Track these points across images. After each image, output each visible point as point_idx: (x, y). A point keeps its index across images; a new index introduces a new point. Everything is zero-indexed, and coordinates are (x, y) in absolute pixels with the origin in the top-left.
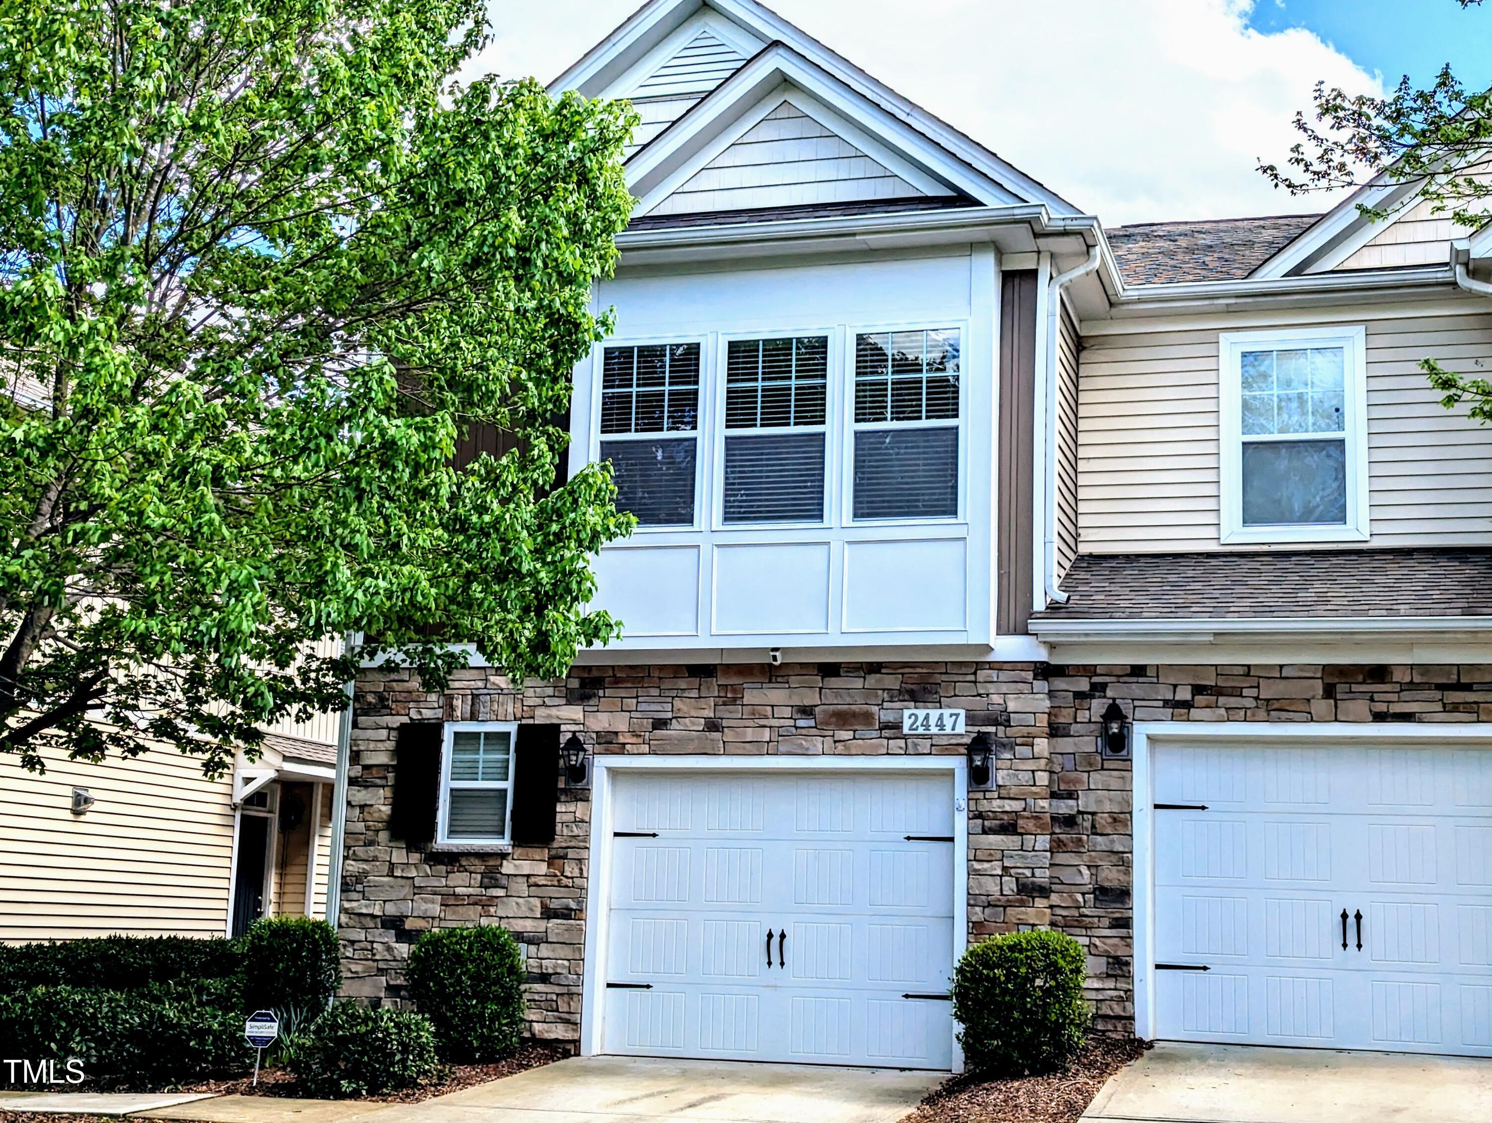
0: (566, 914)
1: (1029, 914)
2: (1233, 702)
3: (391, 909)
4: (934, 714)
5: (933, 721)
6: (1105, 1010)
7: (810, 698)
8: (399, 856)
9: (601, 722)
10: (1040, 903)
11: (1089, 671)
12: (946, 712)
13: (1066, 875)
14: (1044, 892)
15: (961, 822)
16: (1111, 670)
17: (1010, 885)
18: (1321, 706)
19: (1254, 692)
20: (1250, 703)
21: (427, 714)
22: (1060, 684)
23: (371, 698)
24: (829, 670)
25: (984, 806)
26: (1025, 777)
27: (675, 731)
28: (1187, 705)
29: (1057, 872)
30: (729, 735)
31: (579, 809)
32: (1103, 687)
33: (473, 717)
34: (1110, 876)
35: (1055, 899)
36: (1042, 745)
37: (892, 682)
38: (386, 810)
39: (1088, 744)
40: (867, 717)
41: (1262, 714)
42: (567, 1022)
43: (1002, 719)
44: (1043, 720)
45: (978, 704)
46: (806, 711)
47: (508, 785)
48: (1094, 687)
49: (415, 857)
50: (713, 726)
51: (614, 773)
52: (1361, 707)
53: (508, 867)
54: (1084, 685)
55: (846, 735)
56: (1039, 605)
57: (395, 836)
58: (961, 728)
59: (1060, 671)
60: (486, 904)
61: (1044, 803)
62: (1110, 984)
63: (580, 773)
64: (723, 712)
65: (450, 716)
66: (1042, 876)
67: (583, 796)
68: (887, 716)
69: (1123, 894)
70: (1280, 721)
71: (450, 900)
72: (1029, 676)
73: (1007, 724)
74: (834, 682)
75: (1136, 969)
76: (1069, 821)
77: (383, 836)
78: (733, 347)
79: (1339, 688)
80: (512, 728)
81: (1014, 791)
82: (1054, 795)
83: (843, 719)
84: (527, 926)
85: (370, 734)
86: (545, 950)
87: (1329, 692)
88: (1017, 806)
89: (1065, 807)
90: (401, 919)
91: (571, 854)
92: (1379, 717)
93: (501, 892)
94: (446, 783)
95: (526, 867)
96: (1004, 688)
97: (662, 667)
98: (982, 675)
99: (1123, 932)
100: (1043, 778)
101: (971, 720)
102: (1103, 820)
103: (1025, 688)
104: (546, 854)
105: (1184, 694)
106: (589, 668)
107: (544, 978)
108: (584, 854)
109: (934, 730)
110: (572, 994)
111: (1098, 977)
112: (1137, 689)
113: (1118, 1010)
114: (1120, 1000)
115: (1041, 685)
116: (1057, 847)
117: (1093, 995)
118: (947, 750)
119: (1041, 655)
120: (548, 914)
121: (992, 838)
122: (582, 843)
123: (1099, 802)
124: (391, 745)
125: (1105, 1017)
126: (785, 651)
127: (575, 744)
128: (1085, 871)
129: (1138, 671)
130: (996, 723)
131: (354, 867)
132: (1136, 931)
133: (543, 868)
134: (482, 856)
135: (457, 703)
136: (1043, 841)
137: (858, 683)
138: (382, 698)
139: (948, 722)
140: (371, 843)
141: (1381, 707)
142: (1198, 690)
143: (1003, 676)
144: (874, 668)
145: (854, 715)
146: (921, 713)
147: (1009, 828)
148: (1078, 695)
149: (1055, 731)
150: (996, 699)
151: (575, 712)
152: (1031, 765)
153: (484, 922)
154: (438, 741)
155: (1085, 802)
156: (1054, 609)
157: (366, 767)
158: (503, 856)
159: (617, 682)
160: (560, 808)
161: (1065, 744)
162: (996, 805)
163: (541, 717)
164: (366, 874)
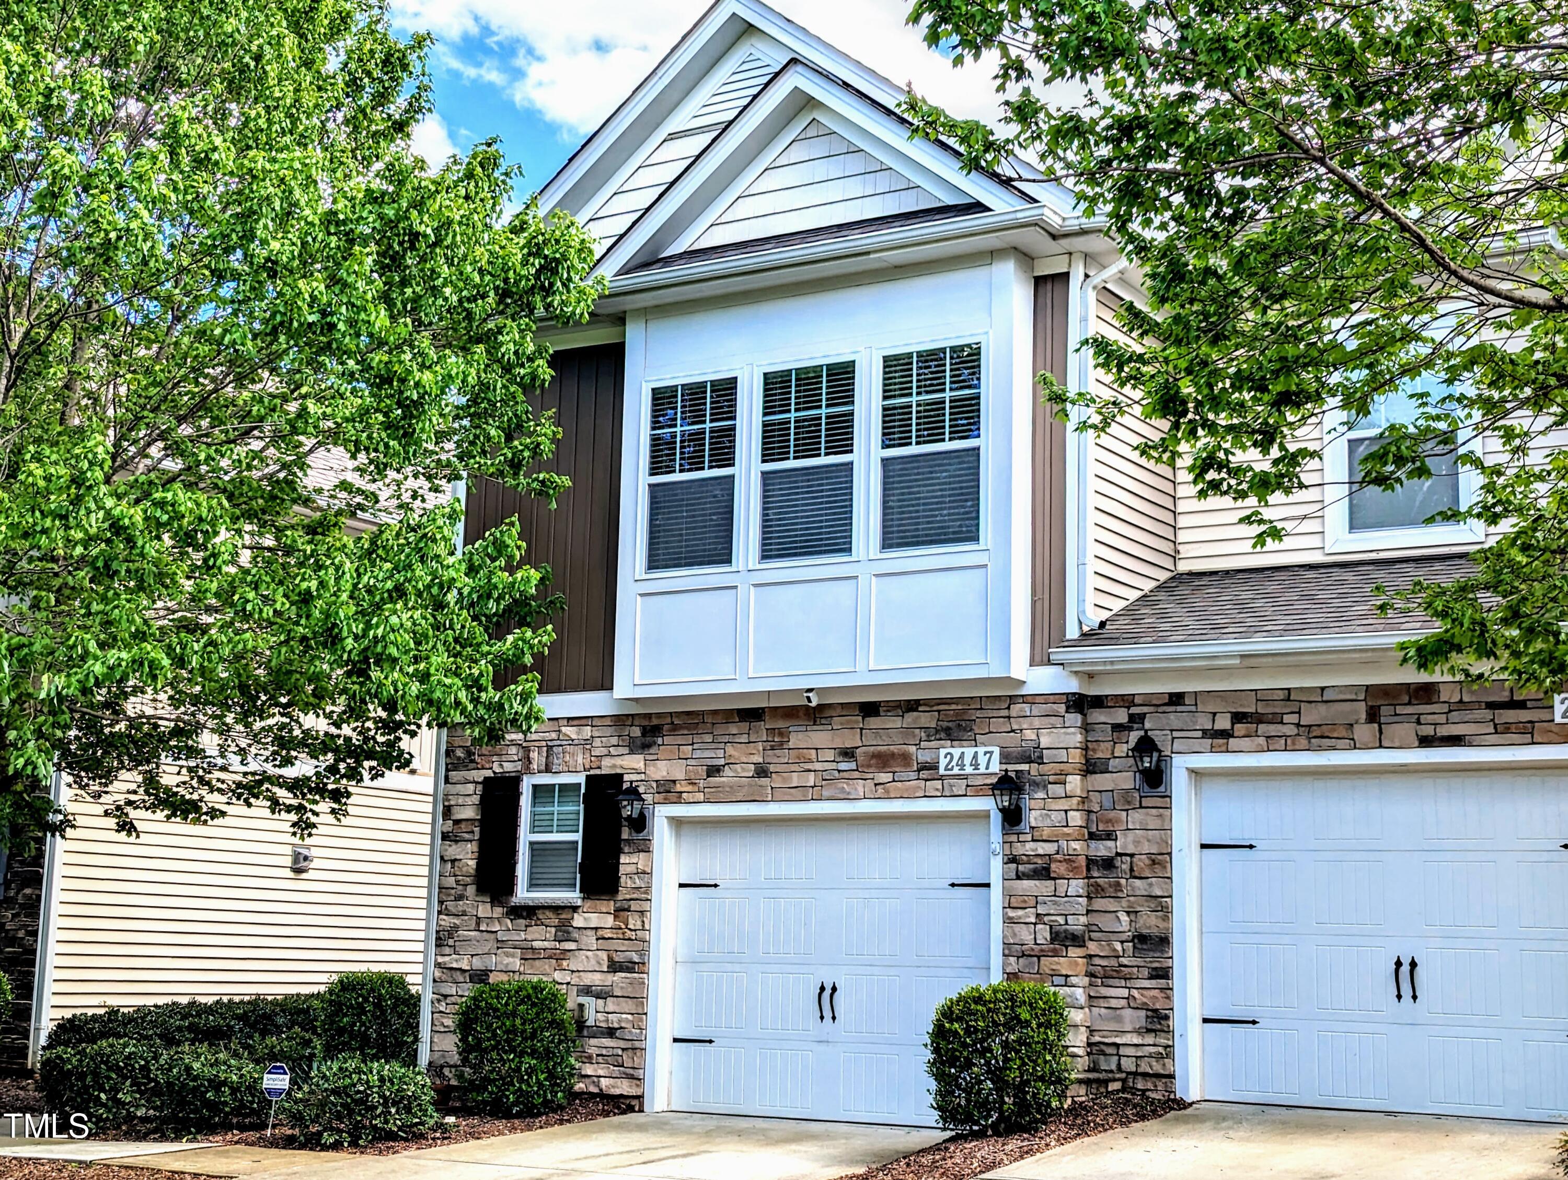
0: (628, 967)
1: (1062, 964)
2: (1273, 729)
3: (477, 964)
4: (969, 752)
5: (967, 761)
6: (1144, 1068)
7: (850, 740)
8: (484, 910)
9: (661, 770)
10: (1074, 952)
11: (1127, 701)
12: (981, 750)
13: (1105, 922)
14: (1077, 940)
15: (997, 868)
16: (1149, 700)
17: (1044, 933)
18: (1364, 731)
19: (1294, 718)
20: (1290, 730)
21: (508, 767)
22: (1097, 716)
23: (460, 753)
24: (869, 709)
25: (1019, 849)
26: (1057, 817)
27: (727, 777)
28: (1226, 734)
29: (1096, 919)
30: (777, 781)
31: (640, 860)
32: (1141, 718)
33: (548, 769)
34: (1149, 923)
35: (1093, 948)
36: (1074, 783)
37: (927, 719)
38: (472, 863)
39: (1126, 780)
40: (905, 759)
41: (1303, 742)
42: (632, 1077)
43: (1034, 756)
44: (1076, 757)
45: (1011, 740)
46: (848, 754)
47: (578, 837)
48: (1132, 718)
49: (498, 911)
50: (762, 771)
51: (677, 823)
52: (1407, 730)
53: (578, 921)
54: (1121, 716)
55: (885, 777)
56: (1072, 633)
57: (480, 891)
58: (995, 767)
59: (1098, 702)
60: (559, 957)
61: (1075, 845)
62: (1150, 1039)
63: (640, 823)
64: (771, 756)
65: (528, 770)
66: (1078, 923)
67: (644, 847)
68: (924, 756)
69: (1164, 941)
70: (1320, 749)
71: (529, 954)
72: (1062, 708)
73: (1040, 761)
74: (873, 722)
75: (1176, 1022)
76: (1108, 864)
77: (471, 890)
78: (768, 378)
79: (1384, 710)
80: (581, 779)
81: (1046, 834)
82: (1092, 836)
83: (883, 761)
84: (595, 979)
85: (459, 788)
86: (611, 1005)
87: (1373, 716)
88: (1050, 848)
89: (1102, 849)
90: (486, 973)
91: (634, 906)
92: (1426, 742)
93: (571, 946)
94: (525, 836)
95: (594, 920)
96: (1037, 722)
97: (715, 712)
98: (1016, 709)
99: (1162, 983)
100: (1076, 818)
101: (1006, 758)
102: (1141, 862)
103: (1057, 721)
104: (611, 906)
105: (1223, 723)
106: (648, 716)
107: (611, 1032)
108: (645, 906)
109: (969, 770)
110: (636, 1049)
111: (1138, 1031)
112: (1174, 718)
113: (1157, 1068)
114: (1159, 1057)
115: (1075, 719)
116: (1095, 891)
117: (1131, 1051)
118: (978, 791)
119: (1073, 686)
120: (614, 967)
121: (1026, 884)
122: (644, 893)
123: (1137, 843)
124: (476, 799)
125: (1145, 1075)
126: (821, 691)
127: (634, 793)
128: (1124, 918)
129: (1176, 699)
130: (1030, 761)
131: (447, 921)
132: (1176, 982)
133: (609, 921)
134: (556, 909)
135: (534, 755)
136: (1077, 886)
137: (897, 722)
138: (470, 753)
139: (983, 761)
140: (460, 898)
141: (1428, 731)
142: (1238, 717)
143: (1036, 710)
144: (912, 706)
145: (893, 755)
146: (956, 752)
147: (1043, 873)
148: (1117, 727)
149: (1090, 768)
150: (1030, 735)
151: (636, 761)
152: (1063, 804)
153: (558, 976)
154: (517, 795)
155: (1124, 843)
156: (1088, 637)
157: (457, 822)
158: (575, 909)
159: (675, 728)
160: (623, 859)
161: (1101, 781)
162: (1030, 848)
163: (607, 767)
164: (456, 928)
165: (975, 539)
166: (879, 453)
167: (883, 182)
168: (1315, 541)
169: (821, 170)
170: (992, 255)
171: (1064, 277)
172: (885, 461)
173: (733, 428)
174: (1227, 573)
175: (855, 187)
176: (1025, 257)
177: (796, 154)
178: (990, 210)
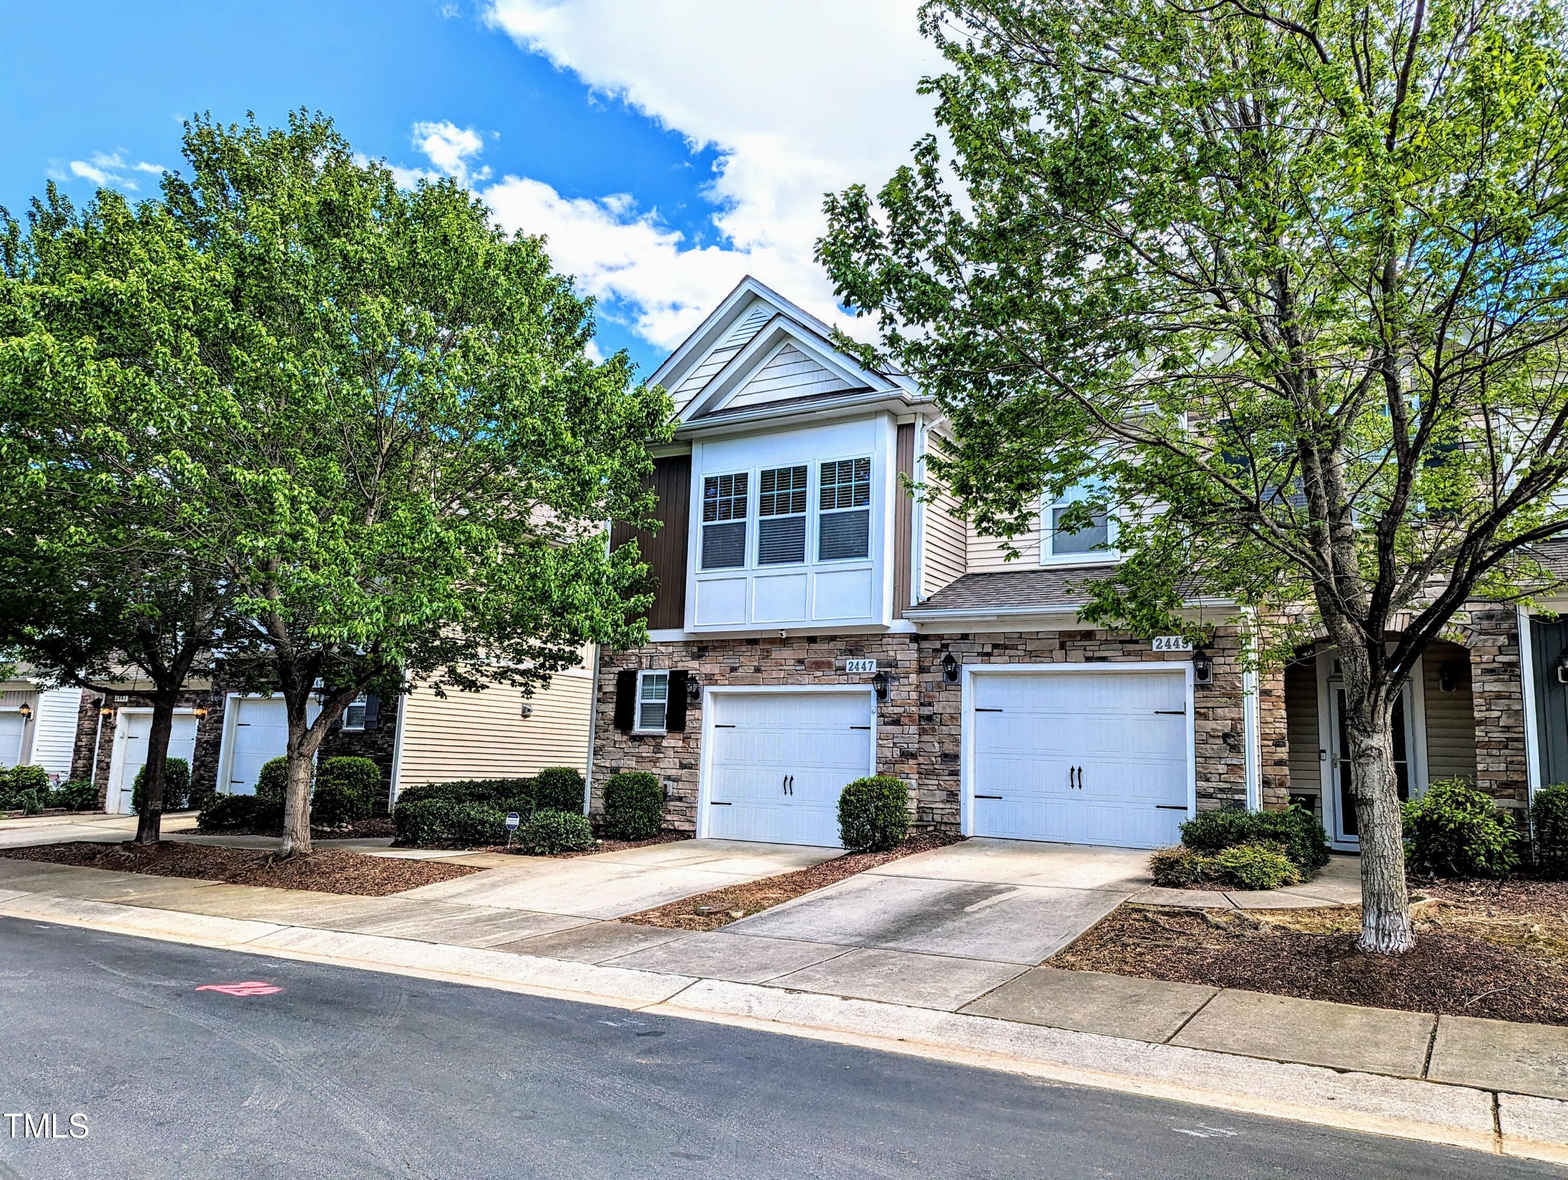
0: (690, 766)
1: (905, 768)
2: (1012, 652)
3: (614, 764)
4: (861, 662)
5: (860, 666)
6: (945, 820)
7: (802, 655)
8: (618, 737)
9: (707, 669)
10: (911, 762)
11: (940, 637)
12: (867, 661)
13: (928, 747)
14: (913, 756)
15: (874, 718)
16: (951, 637)
17: (897, 752)
18: (1058, 654)
19: (1023, 647)
20: (1021, 653)
21: (631, 666)
22: (925, 645)
23: (607, 659)
24: (812, 640)
25: (885, 710)
26: (905, 695)
27: (740, 673)
28: (989, 655)
29: (922, 745)
30: (765, 675)
31: (696, 713)
32: (947, 646)
33: (651, 668)
34: (949, 748)
35: (921, 760)
36: (913, 678)
37: (841, 645)
38: (612, 714)
39: (939, 677)
40: (829, 664)
41: (1027, 659)
42: (690, 821)
43: (893, 664)
44: (914, 665)
45: (882, 656)
46: (800, 662)
47: (665, 701)
48: (943, 645)
49: (625, 738)
50: (758, 670)
51: (715, 695)
52: (1080, 654)
53: (665, 743)
54: (937, 645)
55: (819, 674)
56: (914, 603)
57: (616, 727)
58: (874, 669)
59: (926, 638)
60: (655, 761)
61: (914, 709)
62: (948, 806)
63: (697, 695)
64: (763, 663)
65: (641, 668)
66: (913, 747)
67: (698, 707)
68: (839, 664)
69: (956, 757)
70: (1036, 662)
71: (640, 759)
72: (908, 641)
73: (896, 667)
74: (813, 646)
75: (962, 797)
76: (929, 718)
77: (611, 727)
78: (763, 474)
79: (1068, 644)
80: (667, 672)
81: (898, 703)
82: (922, 704)
83: (818, 665)
84: (673, 772)
85: (606, 676)
86: (680, 785)
87: (1063, 646)
88: (901, 710)
89: (926, 711)
90: (618, 768)
91: (693, 736)
92: (1089, 660)
93: (661, 755)
94: (639, 701)
95: (673, 743)
96: (895, 647)
97: (734, 641)
98: (885, 641)
99: (955, 778)
100: (914, 695)
101: (879, 665)
102: (946, 717)
103: (905, 647)
104: (681, 736)
105: (988, 649)
106: (701, 642)
107: (680, 799)
108: (699, 736)
109: (861, 670)
110: (693, 808)
111: (942, 802)
112: (964, 646)
113: (952, 820)
114: (953, 814)
115: (914, 646)
116: (922, 732)
117: (939, 811)
118: (865, 681)
119: (913, 629)
120: (683, 766)
121: (888, 727)
122: (698, 731)
123: (944, 708)
124: (615, 682)
125: (946, 823)
126: (787, 630)
127: (693, 680)
128: (937, 745)
129: (965, 637)
130: (891, 666)
131: (599, 742)
132: (962, 778)
133: (680, 744)
134: (654, 737)
135: (644, 660)
136: (913, 729)
137: (826, 646)
138: (612, 659)
139: (868, 666)
140: (606, 731)
141: (1090, 654)
142: (995, 646)
143: (895, 641)
144: (833, 638)
145: (823, 663)
146: (855, 662)
147: (897, 722)
148: (935, 650)
149: (922, 670)
150: (891, 653)
151: (695, 664)
152: (907, 688)
153: (654, 770)
154: (635, 680)
155: (937, 708)
156: (921, 605)
157: (605, 693)
158: (663, 737)
159: (715, 648)
160: (688, 713)
161: (927, 677)
162: (890, 710)
163: (680, 667)
164: (603, 746)
165: (866, 556)
166: (818, 512)
167: (823, 376)
168: (1036, 559)
169: (792, 369)
170: (876, 414)
171: (912, 426)
172: (822, 516)
173: (746, 499)
174: (991, 574)
175: (808, 379)
176: (893, 415)
177: (778, 361)
178: (874, 390)
